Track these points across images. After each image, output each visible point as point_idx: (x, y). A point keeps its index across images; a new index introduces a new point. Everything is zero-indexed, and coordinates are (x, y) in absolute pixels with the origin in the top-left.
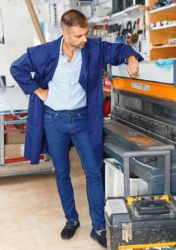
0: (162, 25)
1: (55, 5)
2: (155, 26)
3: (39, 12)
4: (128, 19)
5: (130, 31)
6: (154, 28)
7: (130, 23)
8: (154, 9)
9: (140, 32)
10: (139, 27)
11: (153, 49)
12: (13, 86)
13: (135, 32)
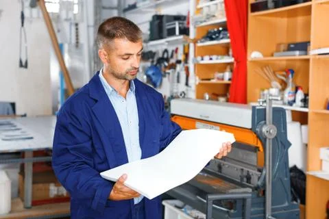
0: (211, 59)
1: (77, 25)
2: (202, 59)
3: (59, 31)
4: (164, 47)
5: (167, 60)
6: (202, 62)
7: (166, 51)
8: (201, 42)
9: (179, 62)
10: (177, 57)
11: (200, 84)
12: (25, 115)
13: (173, 61)
